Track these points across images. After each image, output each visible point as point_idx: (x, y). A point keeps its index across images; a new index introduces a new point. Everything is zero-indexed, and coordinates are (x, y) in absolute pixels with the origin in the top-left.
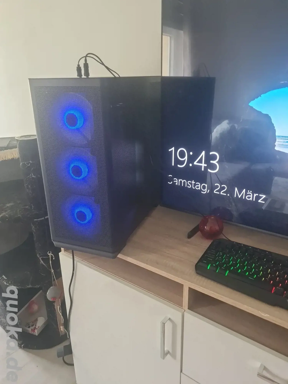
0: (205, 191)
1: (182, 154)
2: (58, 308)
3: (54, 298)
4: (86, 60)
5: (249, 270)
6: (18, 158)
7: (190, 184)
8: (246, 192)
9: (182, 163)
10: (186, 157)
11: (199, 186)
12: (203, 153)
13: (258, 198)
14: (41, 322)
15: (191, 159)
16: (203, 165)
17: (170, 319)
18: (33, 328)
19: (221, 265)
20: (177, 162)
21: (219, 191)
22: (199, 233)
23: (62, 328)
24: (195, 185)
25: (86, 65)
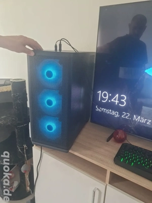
0: (117, 116)
1: (105, 95)
2: (27, 177)
3: (25, 171)
4: (60, 42)
5: (144, 163)
6: (10, 91)
7: (108, 111)
8: (140, 118)
9: (105, 99)
10: (107, 97)
11: (114, 113)
12: (117, 95)
13: (147, 121)
14: (16, 184)
15: (110, 98)
16: (117, 102)
17: (98, 189)
18: (11, 187)
19: (128, 159)
20: (102, 99)
21: (125, 116)
22: (113, 139)
23: (28, 188)
24: (111, 112)
25: (60, 45)
